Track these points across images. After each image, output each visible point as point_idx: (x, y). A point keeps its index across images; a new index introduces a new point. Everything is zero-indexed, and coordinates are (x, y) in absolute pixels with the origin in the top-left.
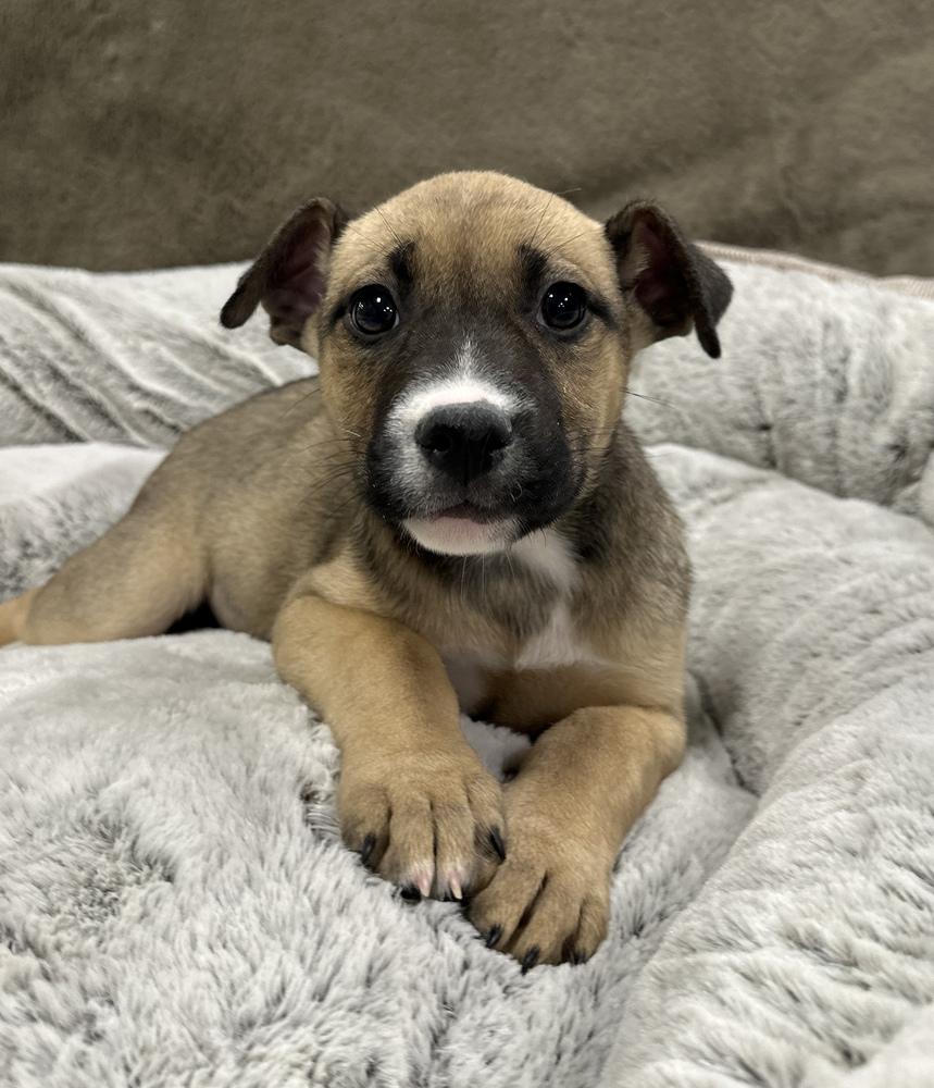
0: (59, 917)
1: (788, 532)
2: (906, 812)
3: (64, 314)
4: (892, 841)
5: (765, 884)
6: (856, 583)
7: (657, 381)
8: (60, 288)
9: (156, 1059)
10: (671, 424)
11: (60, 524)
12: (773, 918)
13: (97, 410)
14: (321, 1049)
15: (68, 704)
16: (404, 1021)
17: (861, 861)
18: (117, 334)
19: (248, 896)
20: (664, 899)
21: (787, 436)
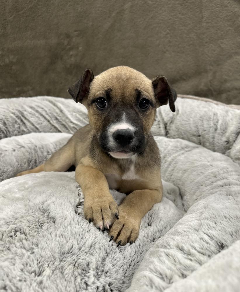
0: (30, 228)
1: (201, 159)
2: (209, 222)
3: (59, 106)
4: (205, 228)
5: (176, 235)
6: (213, 170)
7: (177, 125)
8: (58, 101)
9: (43, 259)
10: (179, 134)
11: (55, 148)
12: (175, 243)
13: (64, 126)
14: (77, 260)
15: (43, 185)
16: (96, 256)
17: (197, 232)
18: (69, 111)
19: (69, 227)
20: (160, 234)
21: (204, 138)
